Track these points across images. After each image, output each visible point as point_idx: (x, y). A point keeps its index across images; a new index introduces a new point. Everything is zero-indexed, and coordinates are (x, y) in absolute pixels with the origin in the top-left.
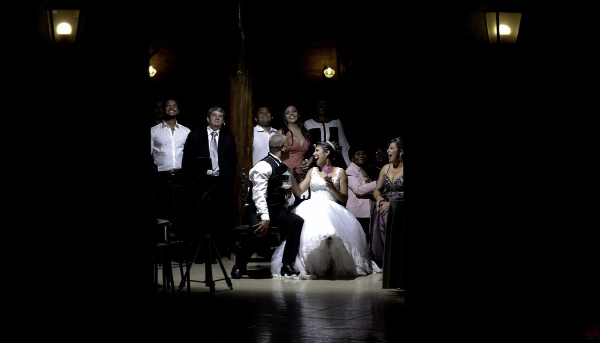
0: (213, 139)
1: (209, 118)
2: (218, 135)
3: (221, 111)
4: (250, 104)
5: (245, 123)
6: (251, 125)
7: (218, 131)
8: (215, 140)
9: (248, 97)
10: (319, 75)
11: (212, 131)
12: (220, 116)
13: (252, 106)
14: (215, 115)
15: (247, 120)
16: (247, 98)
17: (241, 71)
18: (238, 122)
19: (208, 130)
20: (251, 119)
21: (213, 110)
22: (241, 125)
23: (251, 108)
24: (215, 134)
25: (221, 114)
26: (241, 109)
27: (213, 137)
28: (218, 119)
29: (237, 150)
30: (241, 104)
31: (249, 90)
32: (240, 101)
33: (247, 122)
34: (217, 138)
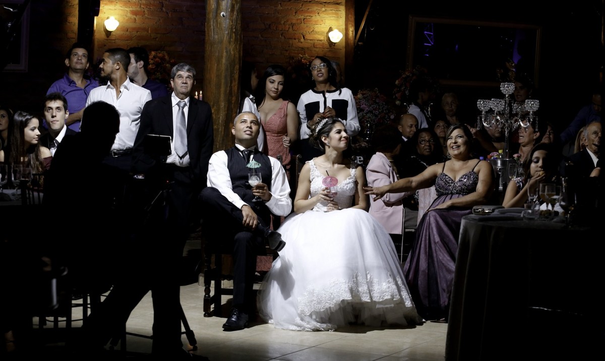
0: (181, 110)
1: (173, 81)
2: (188, 104)
3: (188, 71)
4: (237, 60)
5: (228, 88)
6: (236, 91)
7: (187, 100)
8: (183, 113)
9: (234, 50)
10: (322, 38)
11: (179, 100)
12: (188, 77)
13: (240, 64)
14: (180, 76)
15: (231, 83)
16: (232, 53)
17: (226, 13)
18: (218, 86)
19: (173, 99)
20: (237, 83)
21: (178, 70)
22: (222, 89)
23: (237, 67)
24: (182, 105)
25: (190, 74)
26: (223, 67)
27: (179, 108)
28: (186, 83)
29: (215, 127)
30: (224, 61)
31: (236, 40)
32: (222, 56)
33: (231, 87)
34: (186, 110)
